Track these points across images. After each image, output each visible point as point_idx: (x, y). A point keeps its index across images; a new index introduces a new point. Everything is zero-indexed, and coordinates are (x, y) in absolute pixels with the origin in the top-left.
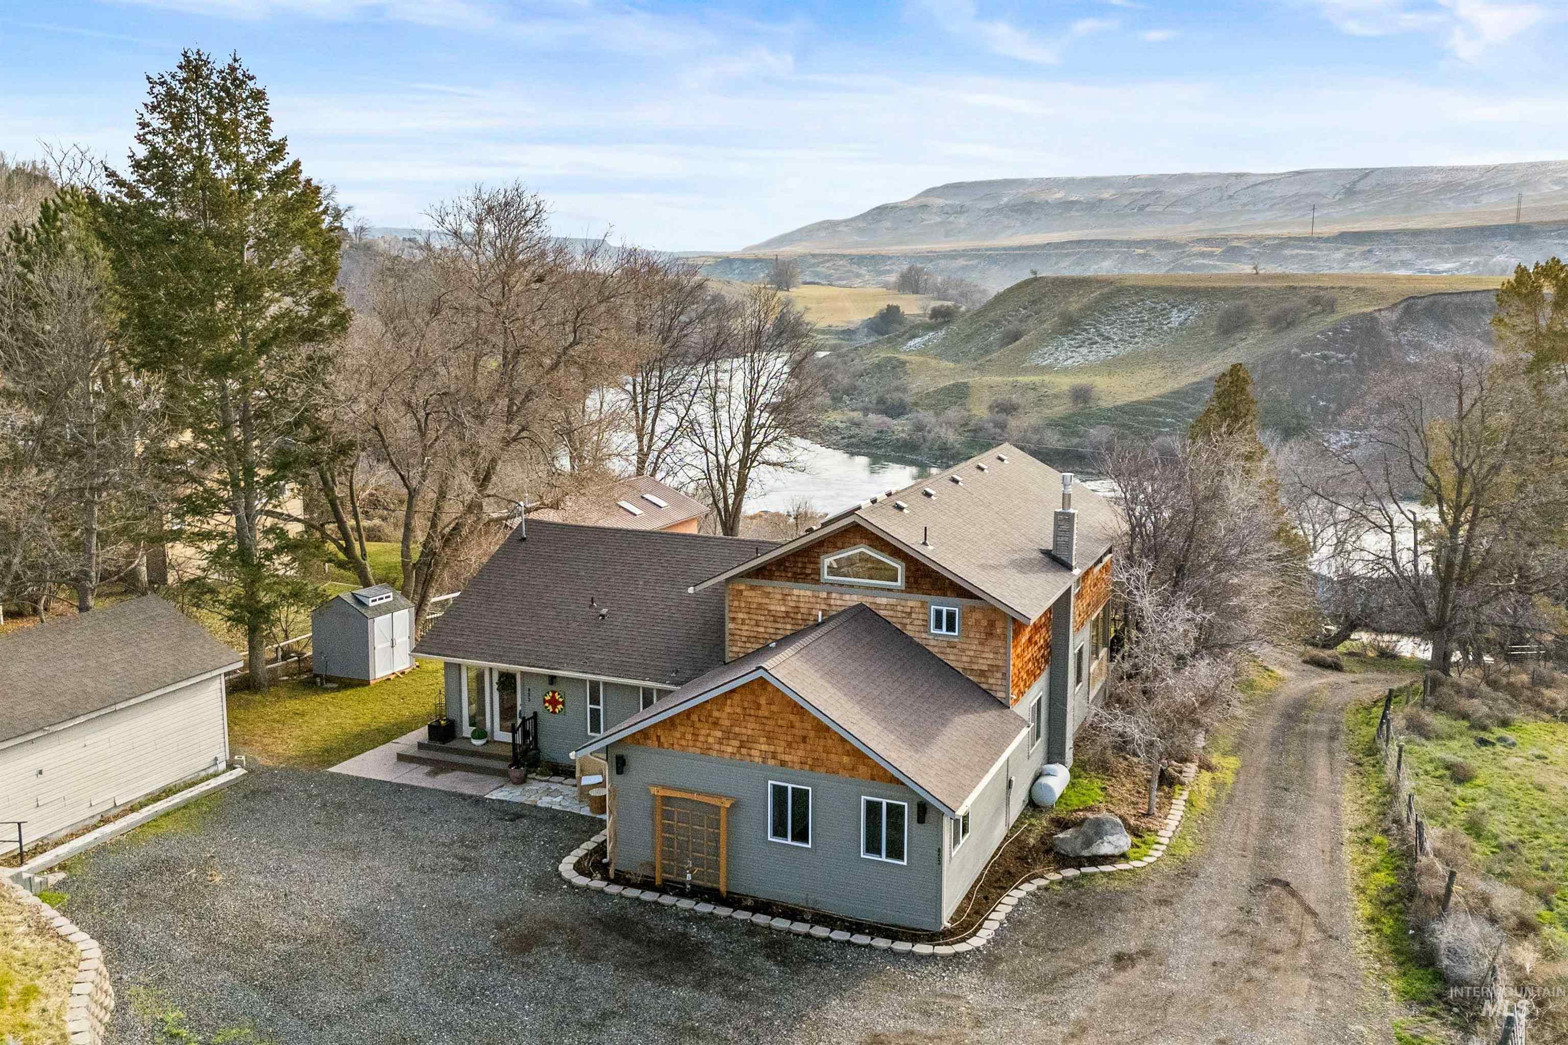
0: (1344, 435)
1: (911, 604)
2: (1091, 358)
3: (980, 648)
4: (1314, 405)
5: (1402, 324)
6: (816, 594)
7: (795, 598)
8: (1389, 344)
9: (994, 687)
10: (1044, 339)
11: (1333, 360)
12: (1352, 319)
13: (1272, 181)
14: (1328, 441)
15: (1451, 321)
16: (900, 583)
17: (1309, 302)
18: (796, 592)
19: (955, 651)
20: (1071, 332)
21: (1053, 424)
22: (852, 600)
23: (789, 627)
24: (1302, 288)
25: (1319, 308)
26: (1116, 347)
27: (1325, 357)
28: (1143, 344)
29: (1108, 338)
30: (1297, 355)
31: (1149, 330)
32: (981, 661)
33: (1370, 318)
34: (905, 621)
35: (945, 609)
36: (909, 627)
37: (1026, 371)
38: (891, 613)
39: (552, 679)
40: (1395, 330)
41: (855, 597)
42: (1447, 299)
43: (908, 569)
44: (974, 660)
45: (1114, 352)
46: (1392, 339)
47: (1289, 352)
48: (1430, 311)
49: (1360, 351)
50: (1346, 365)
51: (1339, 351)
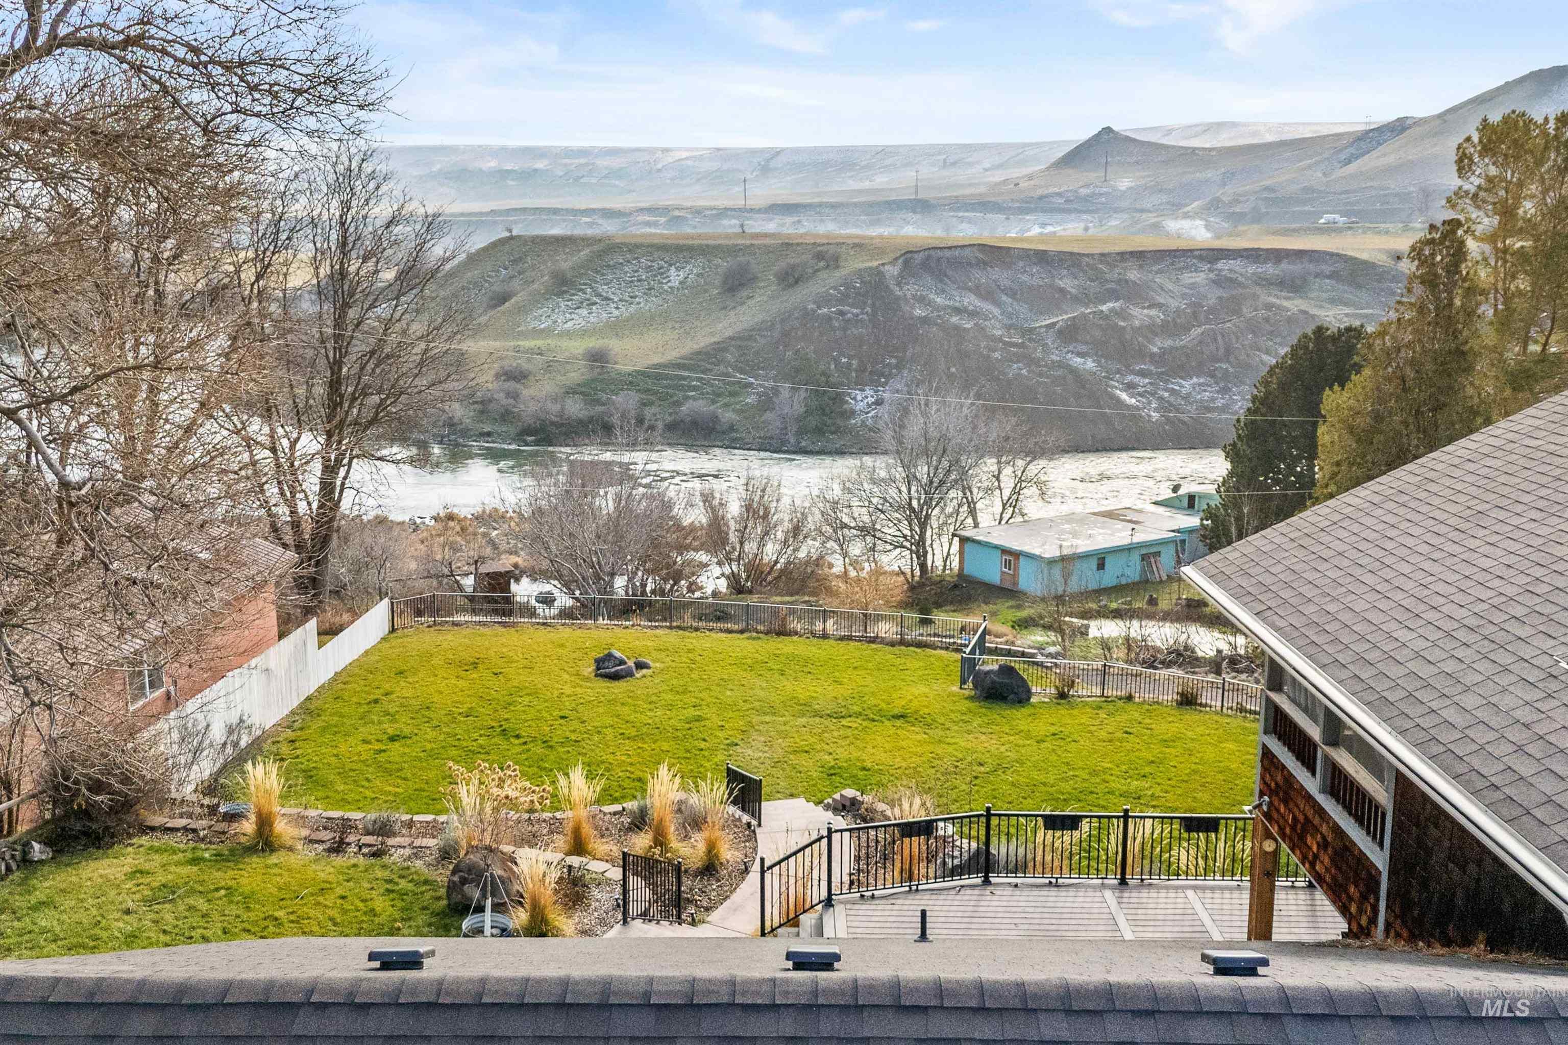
0: (869, 392)
2: (592, 320)
4: (836, 361)
5: (903, 278)
8: (898, 298)
10: (538, 299)
11: (849, 315)
12: (859, 273)
14: (854, 398)
15: (946, 275)
17: (814, 258)
20: (565, 292)
21: (571, 391)
25: (822, 264)
26: (617, 308)
27: (842, 313)
28: (648, 305)
29: (607, 299)
30: (814, 311)
31: (649, 289)
33: (878, 273)
37: (524, 335)
40: (899, 284)
42: (940, 253)
45: (616, 313)
46: (898, 293)
47: (806, 308)
48: (925, 265)
49: (873, 306)
50: (861, 321)
51: (853, 306)
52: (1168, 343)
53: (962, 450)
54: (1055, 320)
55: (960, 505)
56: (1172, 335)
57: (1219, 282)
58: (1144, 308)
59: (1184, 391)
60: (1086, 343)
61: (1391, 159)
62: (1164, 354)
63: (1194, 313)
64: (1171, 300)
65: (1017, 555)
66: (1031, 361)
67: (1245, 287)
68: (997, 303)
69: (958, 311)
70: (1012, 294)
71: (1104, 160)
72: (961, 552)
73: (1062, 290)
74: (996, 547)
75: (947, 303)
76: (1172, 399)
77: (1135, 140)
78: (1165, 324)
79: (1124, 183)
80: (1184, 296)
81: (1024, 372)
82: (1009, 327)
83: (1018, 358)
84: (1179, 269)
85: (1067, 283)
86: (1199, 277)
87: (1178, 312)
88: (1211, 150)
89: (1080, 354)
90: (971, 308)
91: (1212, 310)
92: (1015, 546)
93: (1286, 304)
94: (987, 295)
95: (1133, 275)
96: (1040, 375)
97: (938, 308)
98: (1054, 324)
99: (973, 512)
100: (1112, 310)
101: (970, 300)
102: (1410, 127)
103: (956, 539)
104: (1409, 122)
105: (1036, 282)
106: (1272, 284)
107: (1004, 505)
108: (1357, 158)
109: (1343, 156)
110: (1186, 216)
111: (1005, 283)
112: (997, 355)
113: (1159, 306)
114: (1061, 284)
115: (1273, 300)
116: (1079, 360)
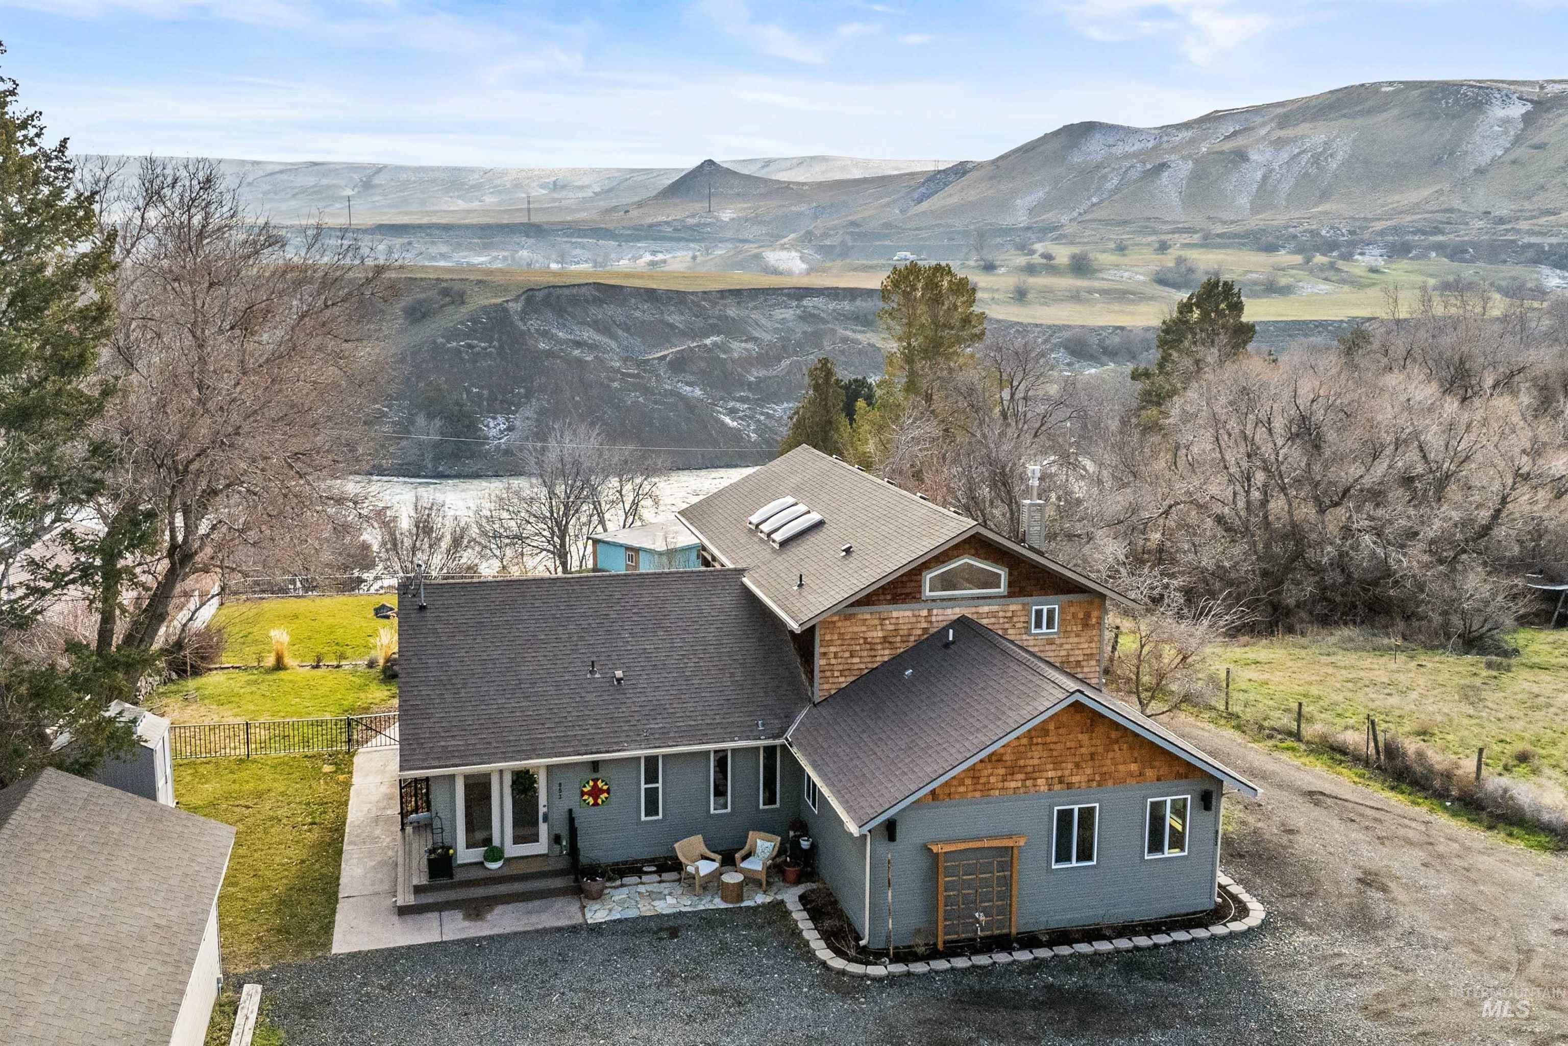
0: (500, 419)
1: (1013, 607)
3: (1076, 640)
4: (469, 392)
5: (526, 313)
6: (917, 613)
7: (893, 621)
8: (523, 334)
9: (1090, 675)
11: (478, 349)
12: (484, 309)
13: (290, 170)
14: (487, 426)
15: (566, 311)
16: (1003, 589)
17: (439, 294)
18: (895, 614)
19: (1054, 647)
22: (953, 613)
23: (887, 652)
24: (421, 279)
25: (448, 299)
27: (470, 346)
30: (444, 345)
32: (1077, 652)
33: (502, 309)
34: (1007, 626)
35: (1045, 608)
36: (1010, 631)
38: (993, 620)
39: (595, 765)
40: (522, 320)
41: (957, 610)
42: (559, 291)
43: (1010, 574)
44: (1071, 653)
46: (523, 328)
47: (434, 342)
48: (547, 302)
49: (500, 340)
50: (490, 354)
51: (481, 340)
52: (763, 373)
53: (591, 471)
54: (666, 352)
55: (591, 516)
56: (766, 366)
57: (807, 317)
58: (742, 341)
59: (777, 415)
60: (693, 373)
61: (955, 200)
62: (760, 382)
63: (783, 346)
64: (764, 334)
65: (637, 550)
66: (646, 391)
67: (825, 322)
68: (613, 337)
69: (578, 344)
70: (627, 329)
71: (707, 192)
72: (595, 553)
73: (672, 326)
74: (621, 546)
75: (569, 337)
76: (767, 422)
77: (735, 173)
78: (760, 355)
79: (727, 215)
80: (776, 331)
81: (641, 399)
82: (625, 360)
83: (635, 387)
84: (770, 306)
85: (675, 319)
86: (787, 314)
87: (771, 345)
88: (804, 184)
89: (687, 384)
90: (590, 341)
91: (799, 344)
92: (636, 544)
93: (859, 336)
94: (604, 328)
95: (732, 312)
96: (656, 403)
97: (560, 342)
98: (664, 357)
99: (602, 522)
100: (715, 344)
101: (588, 335)
102: (970, 170)
103: (590, 542)
104: (970, 166)
105: (647, 317)
106: (849, 319)
107: (626, 514)
108: (928, 197)
109: (916, 196)
110: (783, 248)
111: (620, 318)
112: (616, 385)
113: (755, 339)
114: (670, 319)
115: (849, 333)
116: (688, 388)
